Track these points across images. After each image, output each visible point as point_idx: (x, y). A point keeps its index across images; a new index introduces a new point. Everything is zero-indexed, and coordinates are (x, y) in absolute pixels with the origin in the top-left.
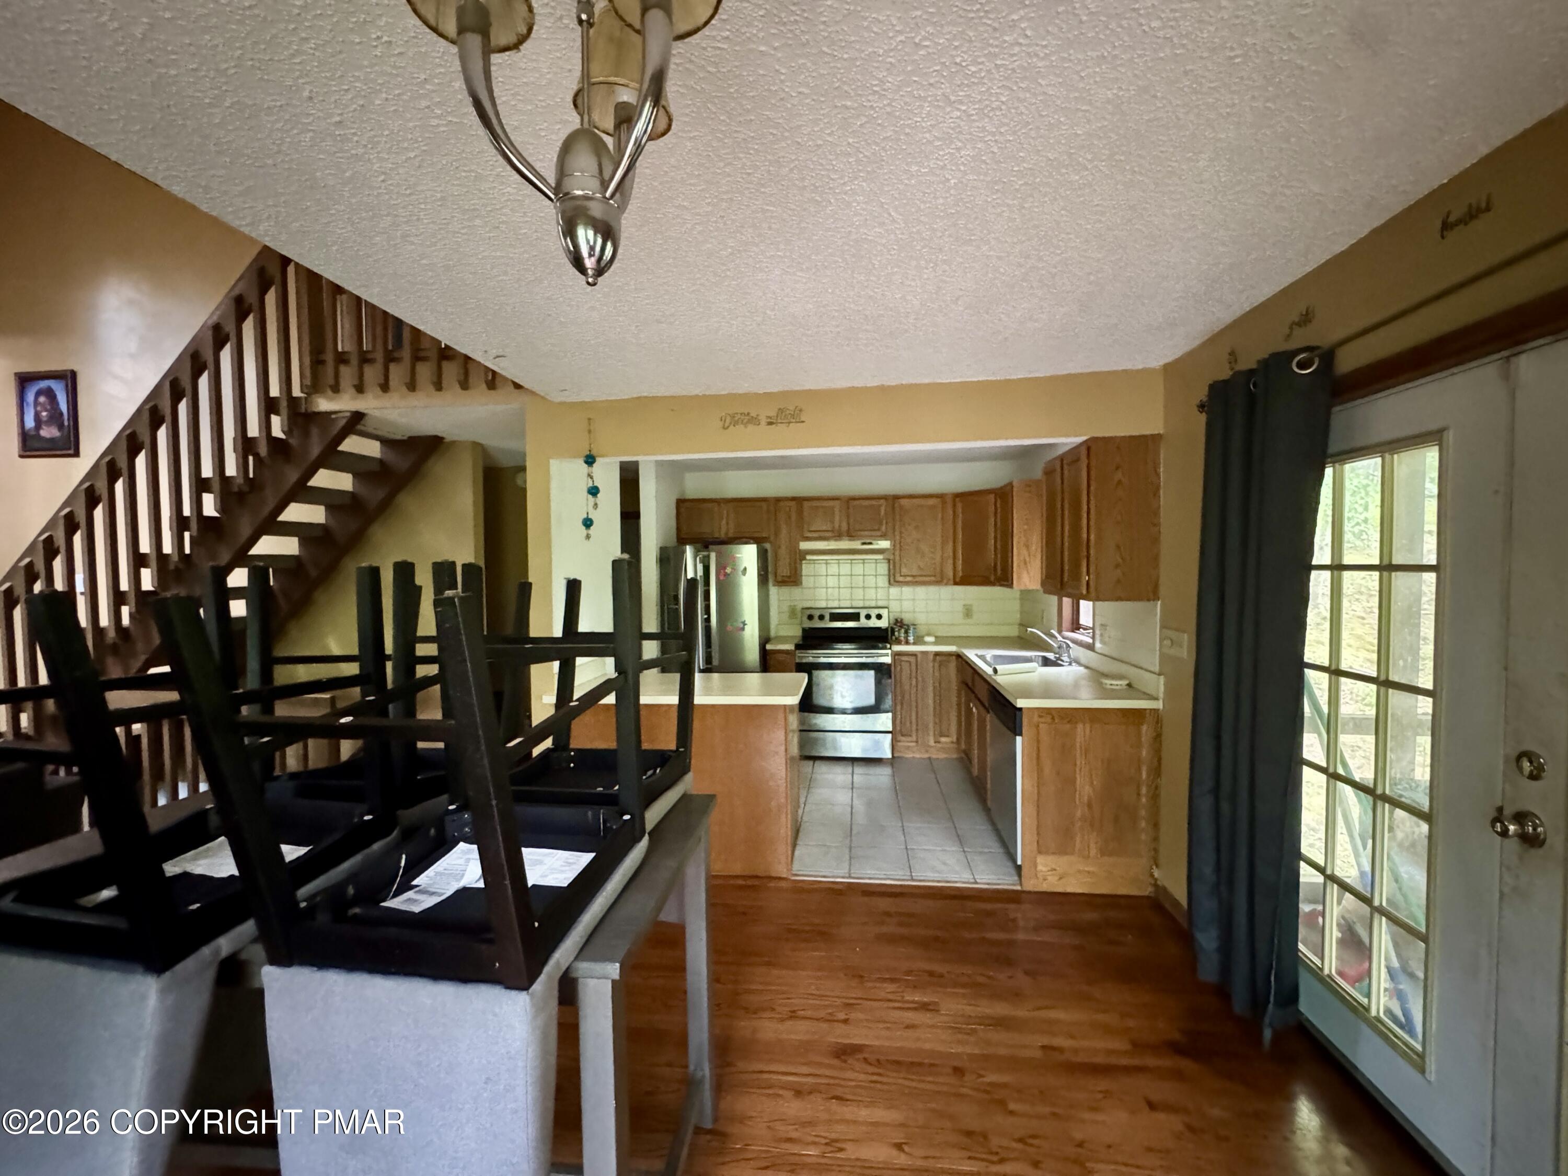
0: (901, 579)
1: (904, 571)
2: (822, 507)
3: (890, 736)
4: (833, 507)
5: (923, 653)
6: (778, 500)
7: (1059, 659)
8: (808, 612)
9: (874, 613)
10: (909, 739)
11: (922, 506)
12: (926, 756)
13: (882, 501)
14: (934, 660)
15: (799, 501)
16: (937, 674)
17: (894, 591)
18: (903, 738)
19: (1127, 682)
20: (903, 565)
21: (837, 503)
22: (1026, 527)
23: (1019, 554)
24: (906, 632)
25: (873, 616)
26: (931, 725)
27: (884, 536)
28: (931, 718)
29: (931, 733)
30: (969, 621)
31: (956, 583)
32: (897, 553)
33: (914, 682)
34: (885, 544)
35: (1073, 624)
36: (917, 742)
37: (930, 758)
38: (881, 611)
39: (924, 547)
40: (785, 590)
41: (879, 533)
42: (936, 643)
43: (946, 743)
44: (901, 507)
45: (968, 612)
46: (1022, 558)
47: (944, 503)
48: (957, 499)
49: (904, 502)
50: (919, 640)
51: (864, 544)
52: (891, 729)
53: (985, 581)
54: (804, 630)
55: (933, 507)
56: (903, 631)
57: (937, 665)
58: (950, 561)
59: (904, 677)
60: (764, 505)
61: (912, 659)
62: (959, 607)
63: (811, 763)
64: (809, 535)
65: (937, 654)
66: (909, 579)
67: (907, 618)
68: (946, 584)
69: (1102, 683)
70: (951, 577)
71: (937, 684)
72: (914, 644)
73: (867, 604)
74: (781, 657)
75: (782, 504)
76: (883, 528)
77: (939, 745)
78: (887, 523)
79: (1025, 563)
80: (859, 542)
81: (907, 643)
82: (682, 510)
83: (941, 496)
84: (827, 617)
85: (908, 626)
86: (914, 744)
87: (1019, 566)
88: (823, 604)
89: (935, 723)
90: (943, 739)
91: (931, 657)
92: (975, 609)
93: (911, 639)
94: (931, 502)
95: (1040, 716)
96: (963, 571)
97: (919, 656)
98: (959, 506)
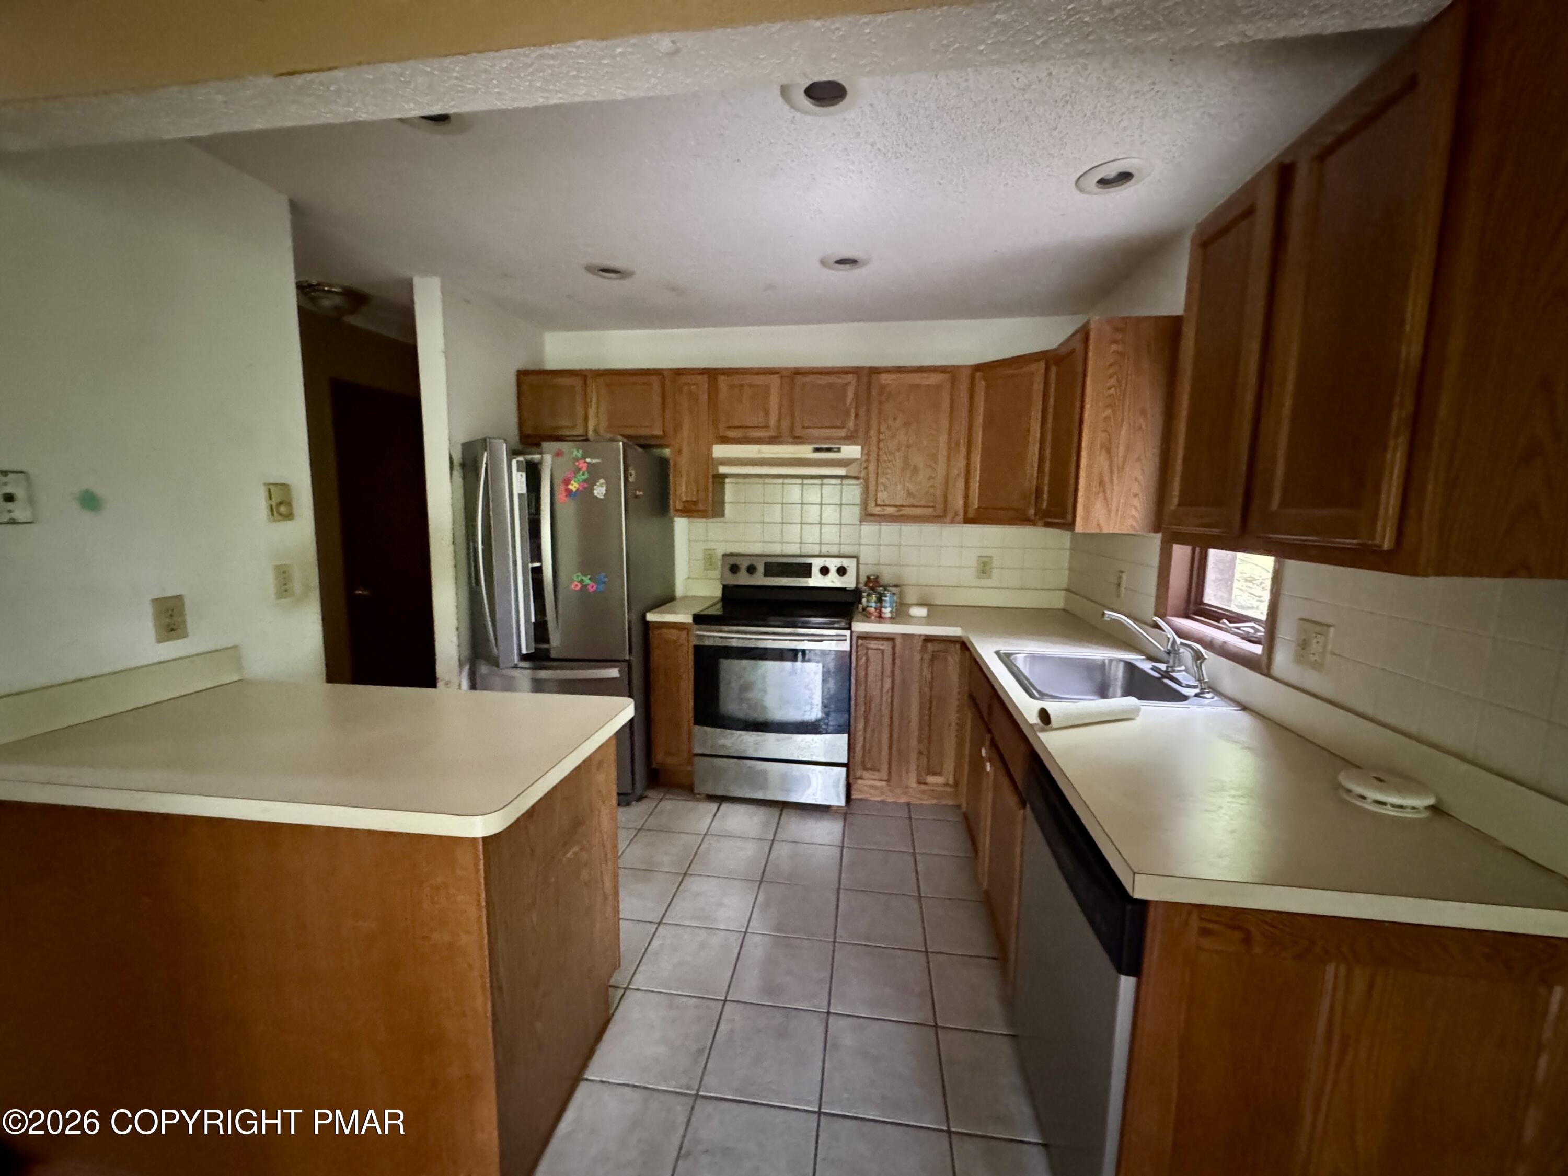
0: (877, 510)
1: (883, 496)
2: (750, 385)
3: (844, 770)
4: (768, 387)
5: (904, 636)
6: (678, 372)
7: (1167, 675)
8: (733, 561)
9: (833, 564)
10: (877, 775)
11: (918, 386)
12: (903, 800)
13: (850, 377)
14: (924, 649)
15: (712, 374)
16: (926, 672)
17: (869, 529)
18: (866, 774)
19: (1430, 801)
20: (881, 487)
21: (775, 381)
22: (1108, 412)
23: (1090, 466)
24: (880, 600)
25: (833, 570)
26: (913, 756)
27: (850, 439)
28: (914, 743)
29: (913, 767)
30: (985, 582)
31: (967, 521)
32: (872, 467)
33: (888, 685)
34: (852, 451)
35: (1188, 601)
36: (888, 781)
37: (908, 804)
38: (845, 562)
39: (918, 460)
40: (700, 525)
41: (843, 433)
42: (929, 620)
43: (938, 785)
44: (883, 387)
45: (984, 568)
46: (1096, 471)
47: (954, 381)
48: (978, 374)
49: (885, 378)
50: (900, 616)
51: (817, 450)
52: (845, 761)
53: (1019, 518)
54: (725, 588)
55: (938, 387)
56: (874, 598)
57: (927, 657)
58: (961, 484)
59: (871, 677)
60: (655, 380)
61: (886, 646)
62: (971, 559)
63: (713, 806)
64: (731, 434)
65: (928, 639)
66: (890, 510)
67: (887, 576)
68: (952, 522)
69: (1338, 786)
70: (961, 513)
71: (926, 690)
72: (893, 620)
73: (825, 549)
74: (673, 634)
75: (683, 379)
76: (851, 424)
77: (923, 787)
78: (857, 416)
79: (1101, 483)
80: (809, 448)
81: (880, 618)
82: (525, 387)
83: (950, 371)
84: (761, 569)
85: (885, 588)
86: (884, 783)
87: (1088, 489)
88: (757, 549)
89: (920, 753)
90: (931, 779)
91: (918, 645)
92: (996, 563)
93: (887, 612)
94: (934, 379)
95: (1204, 932)
96: (979, 503)
97: (898, 642)
98: (981, 385)
